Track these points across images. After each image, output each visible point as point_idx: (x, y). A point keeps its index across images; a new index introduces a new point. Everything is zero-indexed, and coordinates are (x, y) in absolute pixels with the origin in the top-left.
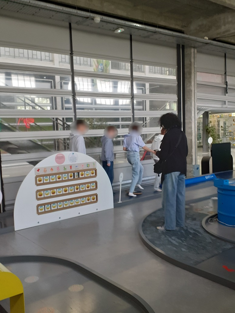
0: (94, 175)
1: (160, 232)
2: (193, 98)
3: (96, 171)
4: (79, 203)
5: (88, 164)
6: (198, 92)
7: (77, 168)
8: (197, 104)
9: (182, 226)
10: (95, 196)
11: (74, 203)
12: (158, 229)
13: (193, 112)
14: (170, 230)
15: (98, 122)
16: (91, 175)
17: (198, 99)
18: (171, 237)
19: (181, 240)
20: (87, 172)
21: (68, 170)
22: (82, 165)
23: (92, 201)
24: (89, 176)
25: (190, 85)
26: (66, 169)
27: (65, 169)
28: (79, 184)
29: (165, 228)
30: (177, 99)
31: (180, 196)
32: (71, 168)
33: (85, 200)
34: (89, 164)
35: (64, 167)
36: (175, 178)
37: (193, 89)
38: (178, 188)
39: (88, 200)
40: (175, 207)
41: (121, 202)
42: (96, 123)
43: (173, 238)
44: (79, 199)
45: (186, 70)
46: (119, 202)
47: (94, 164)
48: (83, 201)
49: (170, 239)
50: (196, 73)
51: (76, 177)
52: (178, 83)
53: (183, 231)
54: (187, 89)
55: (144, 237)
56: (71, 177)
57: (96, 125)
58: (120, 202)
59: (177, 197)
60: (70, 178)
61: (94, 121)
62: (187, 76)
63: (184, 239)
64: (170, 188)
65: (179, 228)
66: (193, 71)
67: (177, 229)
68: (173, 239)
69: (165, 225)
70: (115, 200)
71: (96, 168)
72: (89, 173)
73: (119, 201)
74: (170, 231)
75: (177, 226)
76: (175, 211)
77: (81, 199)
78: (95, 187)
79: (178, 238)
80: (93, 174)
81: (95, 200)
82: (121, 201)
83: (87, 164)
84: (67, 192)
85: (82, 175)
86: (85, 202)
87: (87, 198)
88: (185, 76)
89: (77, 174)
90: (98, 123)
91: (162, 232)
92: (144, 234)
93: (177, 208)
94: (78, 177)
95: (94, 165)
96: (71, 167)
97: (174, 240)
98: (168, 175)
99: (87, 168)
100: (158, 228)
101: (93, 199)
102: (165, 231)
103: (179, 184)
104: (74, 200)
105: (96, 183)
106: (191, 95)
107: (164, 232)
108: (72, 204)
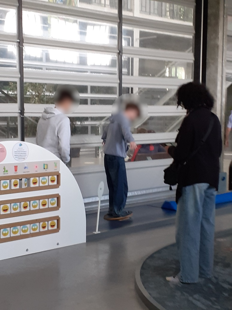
0: (55, 183)
1: (172, 286)
2: (220, 60)
3: (58, 176)
4: (28, 233)
5: (45, 163)
6: (228, 49)
7: (26, 170)
8: (226, 71)
9: (208, 277)
10: (56, 221)
11: (19, 231)
12: (169, 281)
13: (219, 83)
14: (189, 282)
15: (51, 92)
16: (51, 184)
17: (228, 61)
18: (191, 296)
19: (211, 301)
20: (43, 179)
21: (11, 173)
22: (36, 164)
23: (50, 228)
24: (47, 184)
25: (217, 37)
26: (7, 171)
27: (5, 171)
28: (29, 199)
29: (181, 279)
30: (193, 59)
31: (206, 226)
32: (16, 170)
33: (38, 227)
34: (47, 165)
35: (4, 168)
36: (201, 194)
37: (220, 43)
38: (204, 212)
39: (44, 227)
40: (198, 244)
41: (99, 232)
42: (47, 94)
43: (196, 296)
44: (28, 226)
45: (210, 11)
46: (95, 233)
47: (56, 164)
48: (34, 230)
49: (190, 298)
50: (227, 17)
51: (23, 187)
52: (196, 31)
53: (211, 286)
54: (210, 43)
55: (146, 294)
56: (15, 185)
57: (47, 97)
58: (97, 232)
59: (202, 226)
60: (13, 188)
61: (44, 90)
62: (211, 21)
63: (214, 299)
64: (191, 210)
65: (203, 279)
66: (221, 13)
67: (202, 281)
68: (195, 299)
69: (180, 274)
70: (90, 228)
71: (58, 172)
72: (47, 181)
73: (95, 231)
74: (188, 284)
75: (200, 277)
76: (199, 249)
77: (31, 225)
78: (56, 205)
79: (205, 298)
80: (53, 181)
81: (56, 227)
82: (99, 230)
83: (44, 165)
84: (8, 212)
85: (35, 183)
86: (38, 231)
87: (41, 223)
88: (209, 21)
89: (25, 181)
90: (51, 94)
91: (177, 287)
92: (145, 288)
93: (201, 246)
94: (27, 186)
95: (56, 166)
96: (16, 167)
97: (199, 300)
98: (188, 189)
99: (44, 171)
100: (168, 278)
101: (52, 226)
102: (181, 284)
103: (205, 204)
104: (19, 227)
105: (58, 198)
106: (216, 54)
107: (180, 286)
108: (15, 233)
